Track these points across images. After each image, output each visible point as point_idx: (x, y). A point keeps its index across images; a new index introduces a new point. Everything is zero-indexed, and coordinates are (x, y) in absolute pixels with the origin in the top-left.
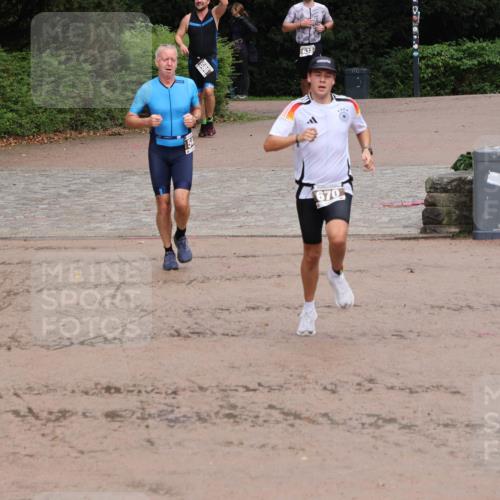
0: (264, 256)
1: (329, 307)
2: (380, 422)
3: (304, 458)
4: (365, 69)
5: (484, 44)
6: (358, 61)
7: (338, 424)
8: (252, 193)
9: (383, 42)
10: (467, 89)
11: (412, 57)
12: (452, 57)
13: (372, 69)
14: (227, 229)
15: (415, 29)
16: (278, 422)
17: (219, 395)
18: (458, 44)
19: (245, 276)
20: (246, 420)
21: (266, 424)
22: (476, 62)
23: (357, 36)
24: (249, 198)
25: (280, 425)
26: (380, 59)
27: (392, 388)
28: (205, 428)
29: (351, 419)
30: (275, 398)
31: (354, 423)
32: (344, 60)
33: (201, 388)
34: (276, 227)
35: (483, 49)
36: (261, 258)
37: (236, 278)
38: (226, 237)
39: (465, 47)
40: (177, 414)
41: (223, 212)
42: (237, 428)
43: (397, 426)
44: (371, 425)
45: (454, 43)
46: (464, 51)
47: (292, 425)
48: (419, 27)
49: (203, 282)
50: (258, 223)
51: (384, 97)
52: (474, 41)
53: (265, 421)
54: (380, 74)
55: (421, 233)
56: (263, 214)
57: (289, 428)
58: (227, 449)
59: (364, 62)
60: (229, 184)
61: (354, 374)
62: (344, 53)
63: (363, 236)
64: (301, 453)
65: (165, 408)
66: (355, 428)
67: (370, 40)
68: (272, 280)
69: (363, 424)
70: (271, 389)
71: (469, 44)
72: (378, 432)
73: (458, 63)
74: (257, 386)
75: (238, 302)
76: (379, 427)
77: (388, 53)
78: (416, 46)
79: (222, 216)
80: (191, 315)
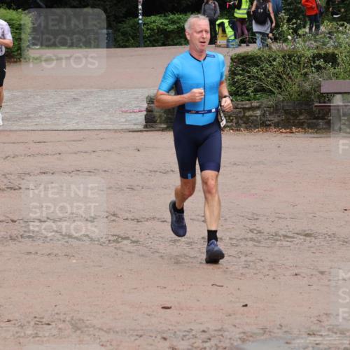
0: (50, 142)
1: (89, 172)
2: (120, 239)
3: (74, 261)
4: (111, 31)
5: (181, 16)
7: (94, 241)
9: (121, 15)
10: (171, 43)
11: (138, 23)
12: (162, 24)
13: (115, 31)
14: (28, 126)
15: (140, 7)
16: (58, 240)
17: (23, 225)
18: (165, 16)
19: (38, 154)
20: (39, 239)
21: (51, 241)
22: (176, 27)
24: (42, 108)
25: (60, 242)
26: (120, 25)
27: (127, 219)
28: (15, 244)
29: (102, 238)
31: (104, 240)
33: (13, 221)
34: (58, 125)
35: (180, 19)
36: (49, 144)
37: (34, 155)
38: (28, 130)
39: (169, 18)
41: (26, 116)
42: (34, 244)
43: (129, 241)
44: (114, 241)
45: (163, 15)
46: (169, 20)
47: (67, 242)
48: (142, 5)
49: (13, 158)
51: (123, 47)
52: (175, 14)
53: (51, 240)
54: (120, 34)
55: (144, 128)
56: (50, 117)
57: (65, 243)
58: (28, 257)
59: (110, 26)
60: (29, 99)
63: (110, 130)
64: (72, 258)
66: (104, 243)
67: (113, 13)
68: (55, 156)
69: (109, 241)
71: (172, 16)
72: (118, 245)
73: (166, 27)
75: (35, 170)
76: (118, 242)
77: (123, 21)
78: (140, 17)
79: (25, 118)
80: (6, 178)
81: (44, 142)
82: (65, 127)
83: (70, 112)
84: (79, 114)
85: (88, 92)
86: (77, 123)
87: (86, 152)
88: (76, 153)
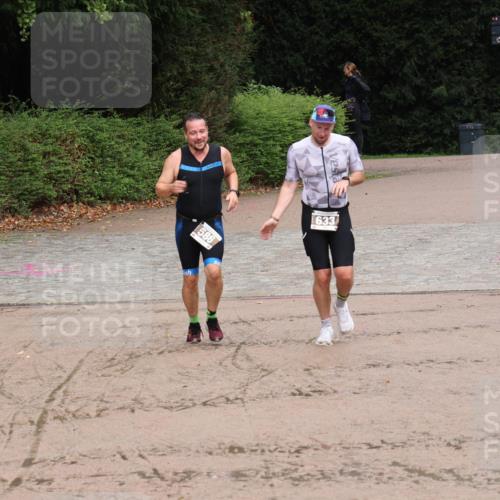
0: (383, 313)
1: (450, 363)
4: (479, 125)
6: (472, 116)
7: (462, 480)
8: (368, 251)
13: (487, 125)
16: (402, 479)
17: (342, 453)
19: (364, 333)
20: (370, 477)
21: (390, 481)
23: (470, 92)
24: (366, 256)
25: (404, 483)
26: (494, 114)
28: (330, 485)
29: (476, 475)
30: (398, 455)
31: (479, 479)
32: (458, 117)
33: (325, 447)
36: (380, 316)
40: (301, 472)
42: (362, 485)
47: (417, 482)
50: (377, 281)
53: (390, 478)
54: (495, 129)
56: (381, 272)
57: (414, 484)
59: (478, 117)
61: (478, 430)
62: (457, 109)
63: (483, 291)
65: (289, 466)
66: (480, 484)
67: (483, 95)
68: (391, 338)
69: (489, 480)
70: (394, 446)
74: (380, 444)
75: (359, 360)
80: (311, 374)
81: (373, 314)
82: (406, 288)
83: (413, 262)
84: (429, 265)
85: (443, 229)
86: (426, 281)
87: (443, 330)
88: (425, 332)
